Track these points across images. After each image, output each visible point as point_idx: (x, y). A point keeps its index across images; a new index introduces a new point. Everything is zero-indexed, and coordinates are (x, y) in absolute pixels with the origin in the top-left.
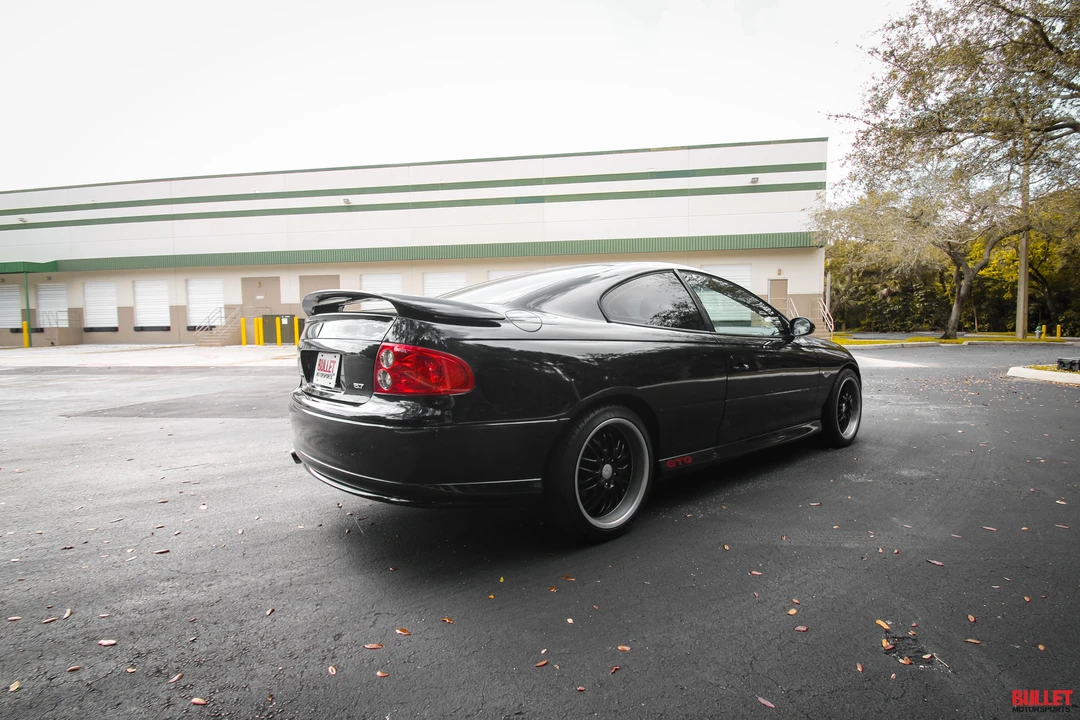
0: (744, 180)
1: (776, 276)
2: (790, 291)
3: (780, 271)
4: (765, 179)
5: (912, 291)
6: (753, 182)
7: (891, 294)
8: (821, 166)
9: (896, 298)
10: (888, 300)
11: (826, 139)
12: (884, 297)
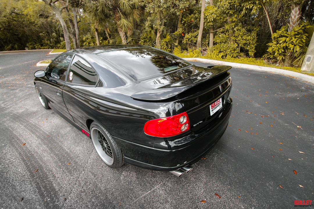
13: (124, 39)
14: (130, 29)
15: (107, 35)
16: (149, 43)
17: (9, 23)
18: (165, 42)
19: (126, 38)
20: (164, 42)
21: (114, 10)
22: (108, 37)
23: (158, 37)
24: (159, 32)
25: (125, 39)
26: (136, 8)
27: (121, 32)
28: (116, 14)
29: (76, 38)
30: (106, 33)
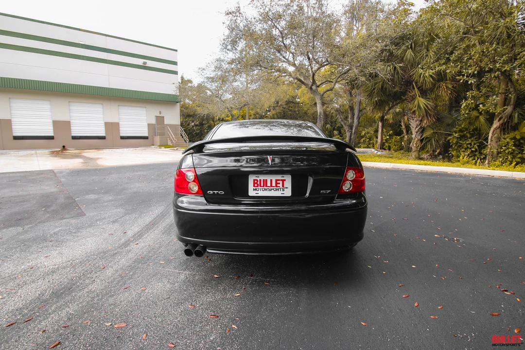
0: (140, 62)
1: (159, 115)
2: (166, 123)
3: (160, 112)
4: (150, 64)
5: (203, 125)
6: (143, 64)
7: (196, 125)
8: (175, 63)
9: (197, 127)
10: (194, 128)
11: (176, 51)
12: (193, 127)
13: (417, 132)
14: (430, 116)
15: (404, 127)
16: (472, 141)
17: (284, 114)
18: (511, 139)
19: (420, 130)
20: (508, 140)
21: (407, 86)
22: (404, 131)
23: (496, 129)
24: (498, 119)
25: (419, 133)
26: (448, 79)
27: (413, 120)
28: (409, 92)
29: (352, 132)
30: (402, 124)
